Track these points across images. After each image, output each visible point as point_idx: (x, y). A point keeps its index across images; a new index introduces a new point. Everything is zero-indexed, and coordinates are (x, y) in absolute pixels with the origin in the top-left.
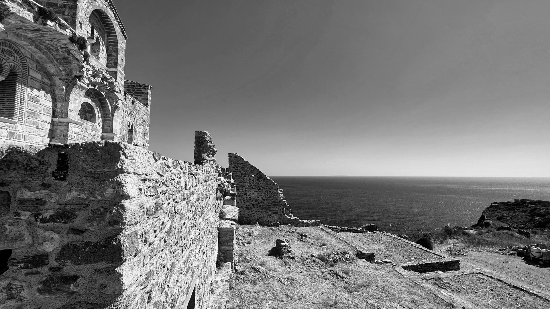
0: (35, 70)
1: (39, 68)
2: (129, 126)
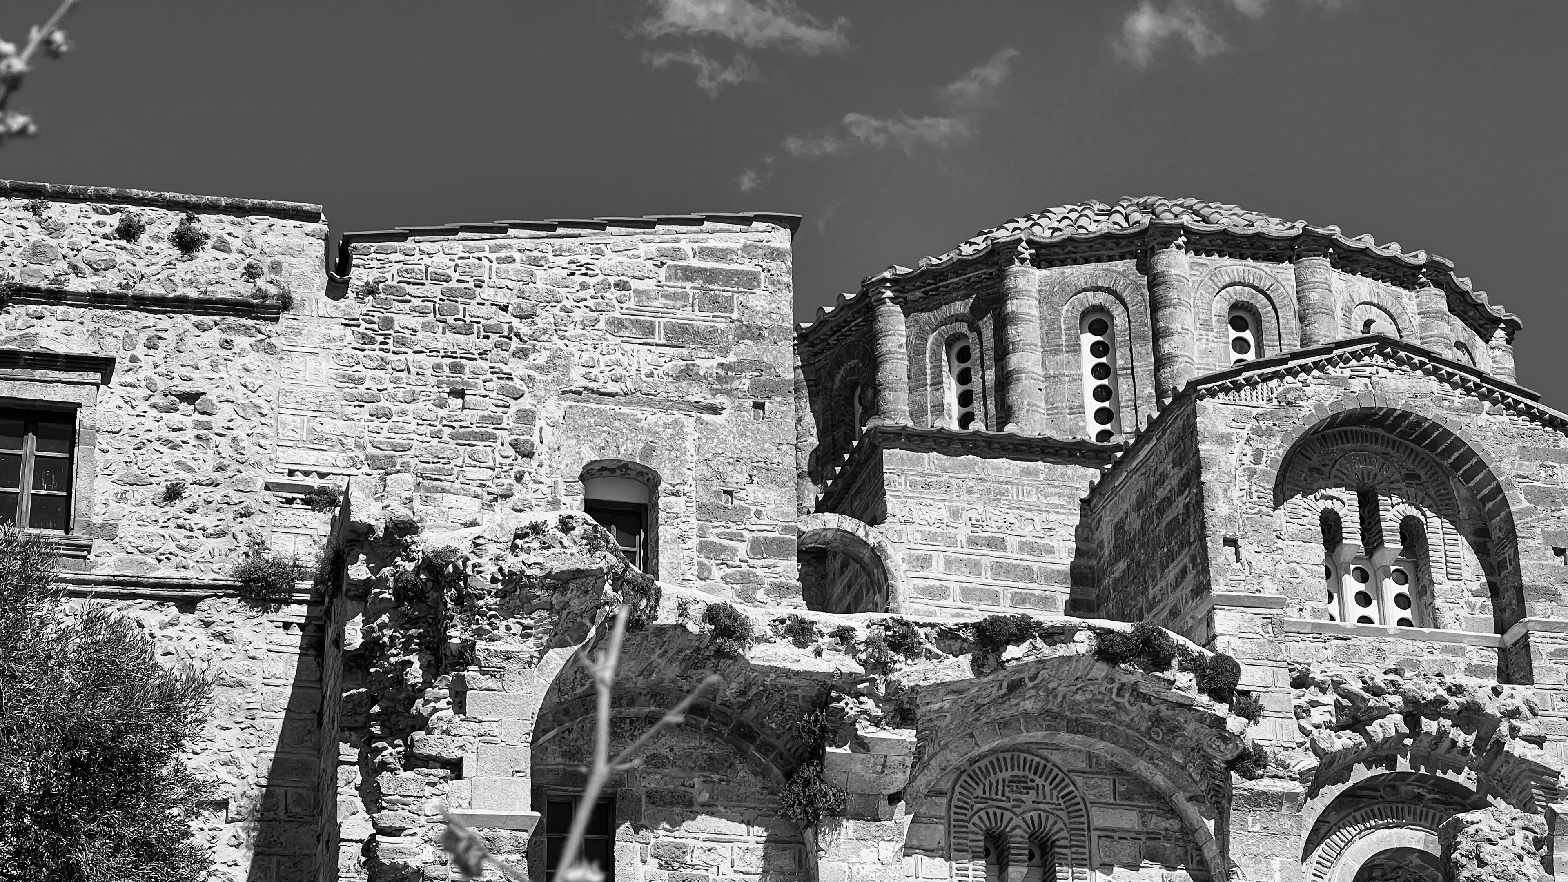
0: (1112, 801)
1: (1122, 789)
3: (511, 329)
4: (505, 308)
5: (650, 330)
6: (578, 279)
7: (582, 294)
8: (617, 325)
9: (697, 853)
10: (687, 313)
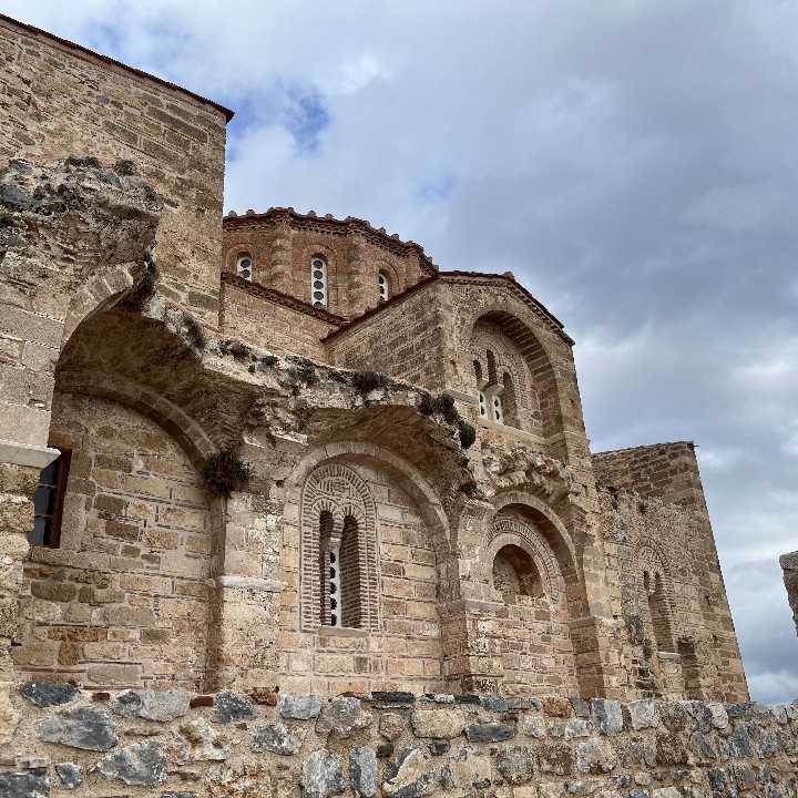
0: (388, 502)
1: (393, 495)
2: (647, 586)
3: (30, 98)
4: (27, 82)
5: (134, 139)
6: (86, 88)
7: (88, 98)
8: (111, 127)
9: (131, 508)
10: (160, 139)
